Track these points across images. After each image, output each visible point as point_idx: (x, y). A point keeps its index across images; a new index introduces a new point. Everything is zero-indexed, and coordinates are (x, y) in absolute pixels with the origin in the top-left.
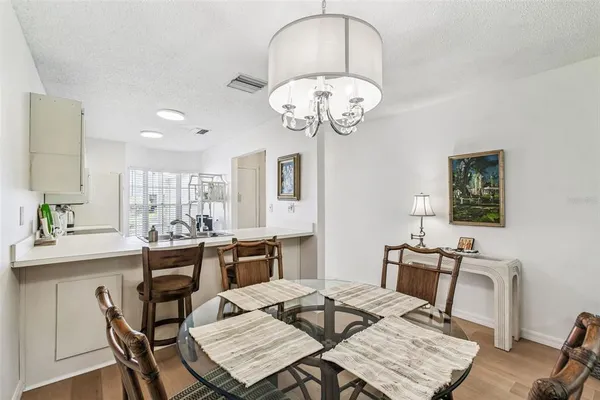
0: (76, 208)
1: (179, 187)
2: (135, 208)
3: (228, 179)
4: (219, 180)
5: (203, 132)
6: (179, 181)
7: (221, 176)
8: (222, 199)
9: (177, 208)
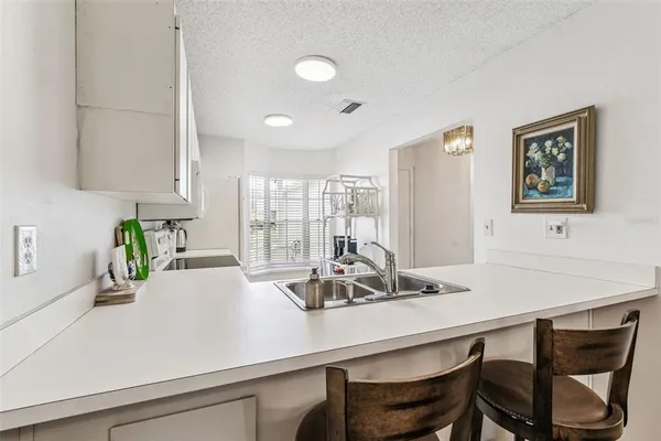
0: (188, 225)
1: (306, 199)
2: (257, 226)
3: (384, 182)
4: (367, 184)
5: (353, 106)
6: (306, 189)
7: (370, 178)
8: (372, 212)
9: (304, 224)
